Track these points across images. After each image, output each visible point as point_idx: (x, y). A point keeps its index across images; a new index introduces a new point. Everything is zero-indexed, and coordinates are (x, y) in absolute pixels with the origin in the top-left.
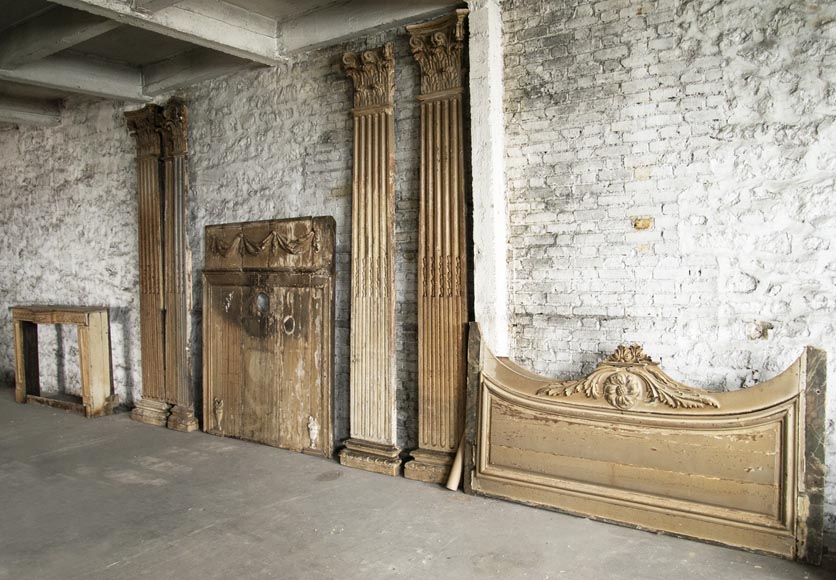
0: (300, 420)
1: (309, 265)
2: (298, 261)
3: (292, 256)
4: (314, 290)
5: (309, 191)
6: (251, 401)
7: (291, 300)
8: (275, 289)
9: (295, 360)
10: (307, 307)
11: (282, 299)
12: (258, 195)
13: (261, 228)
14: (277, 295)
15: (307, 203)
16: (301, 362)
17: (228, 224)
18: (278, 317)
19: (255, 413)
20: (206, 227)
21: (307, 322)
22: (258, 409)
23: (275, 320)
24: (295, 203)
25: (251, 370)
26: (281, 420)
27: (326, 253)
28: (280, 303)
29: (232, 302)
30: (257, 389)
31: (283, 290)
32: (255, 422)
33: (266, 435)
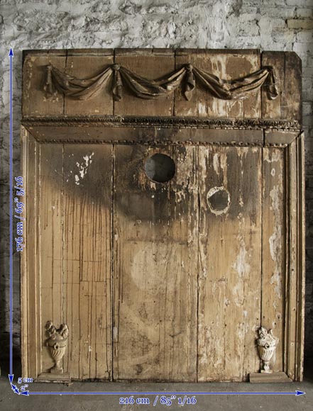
0: (241, 335)
1: (257, 115)
2: (236, 108)
3: (222, 102)
4: (266, 150)
5: (246, 17)
6: (136, 319)
7: (220, 163)
8: (189, 148)
9: (231, 251)
10: (255, 174)
11: (203, 163)
12: (144, 11)
13: (157, 58)
14: (194, 157)
15: (242, 32)
16: (243, 253)
17: (78, 51)
18: (194, 189)
19: (144, 337)
20: (25, 53)
21: (254, 196)
22: (152, 331)
23: (189, 195)
24: (218, 29)
25: (135, 273)
26: (201, 342)
27: (289, 102)
28: (198, 168)
29: (89, 169)
30: (149, 301)
31: (204, 151)
32: (145, 350)
33: (166, 368)
